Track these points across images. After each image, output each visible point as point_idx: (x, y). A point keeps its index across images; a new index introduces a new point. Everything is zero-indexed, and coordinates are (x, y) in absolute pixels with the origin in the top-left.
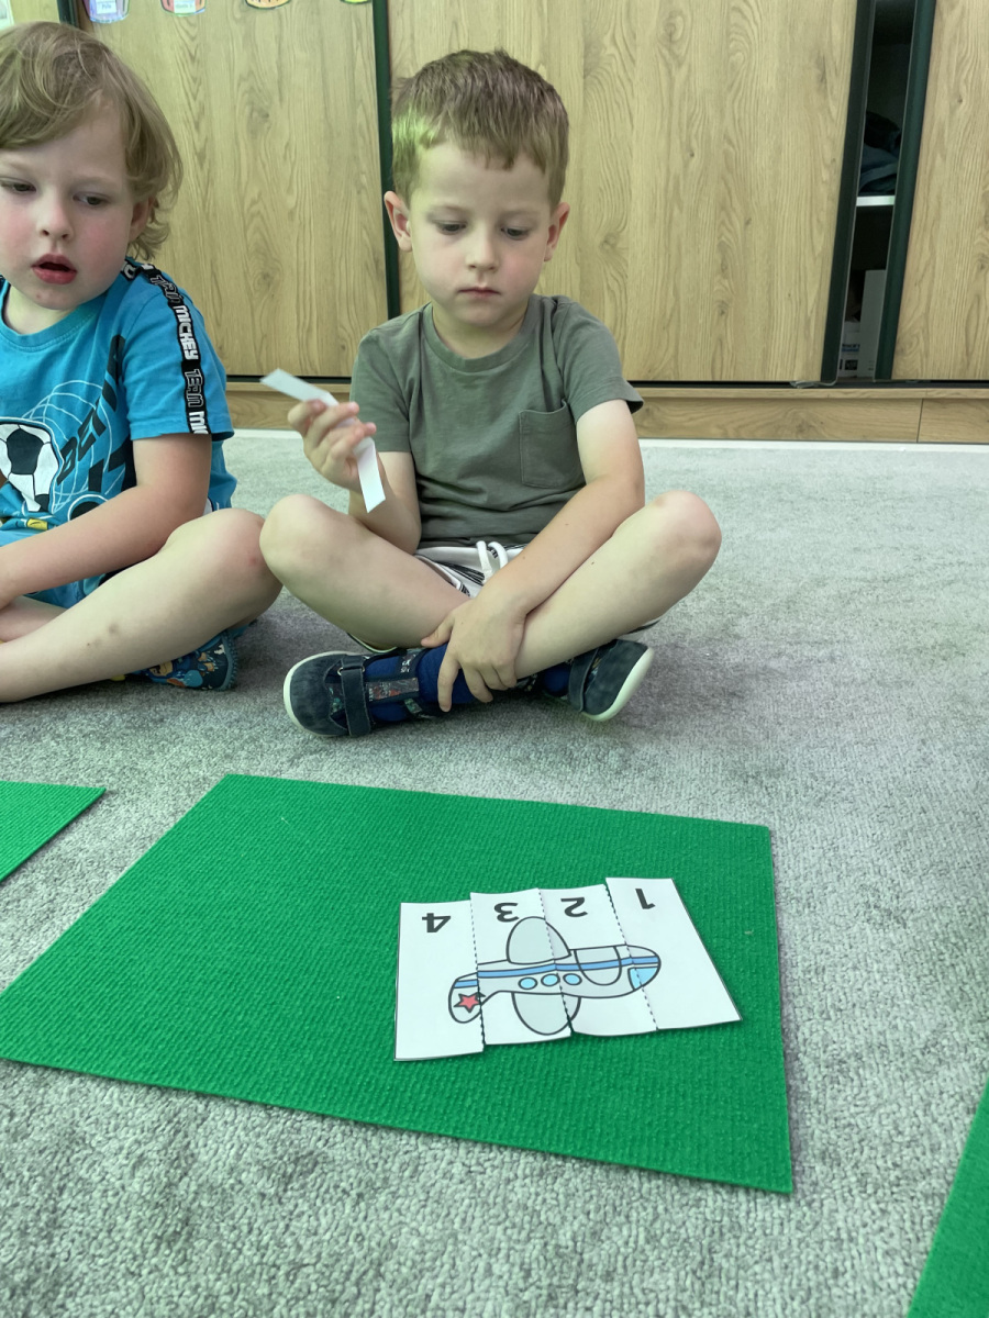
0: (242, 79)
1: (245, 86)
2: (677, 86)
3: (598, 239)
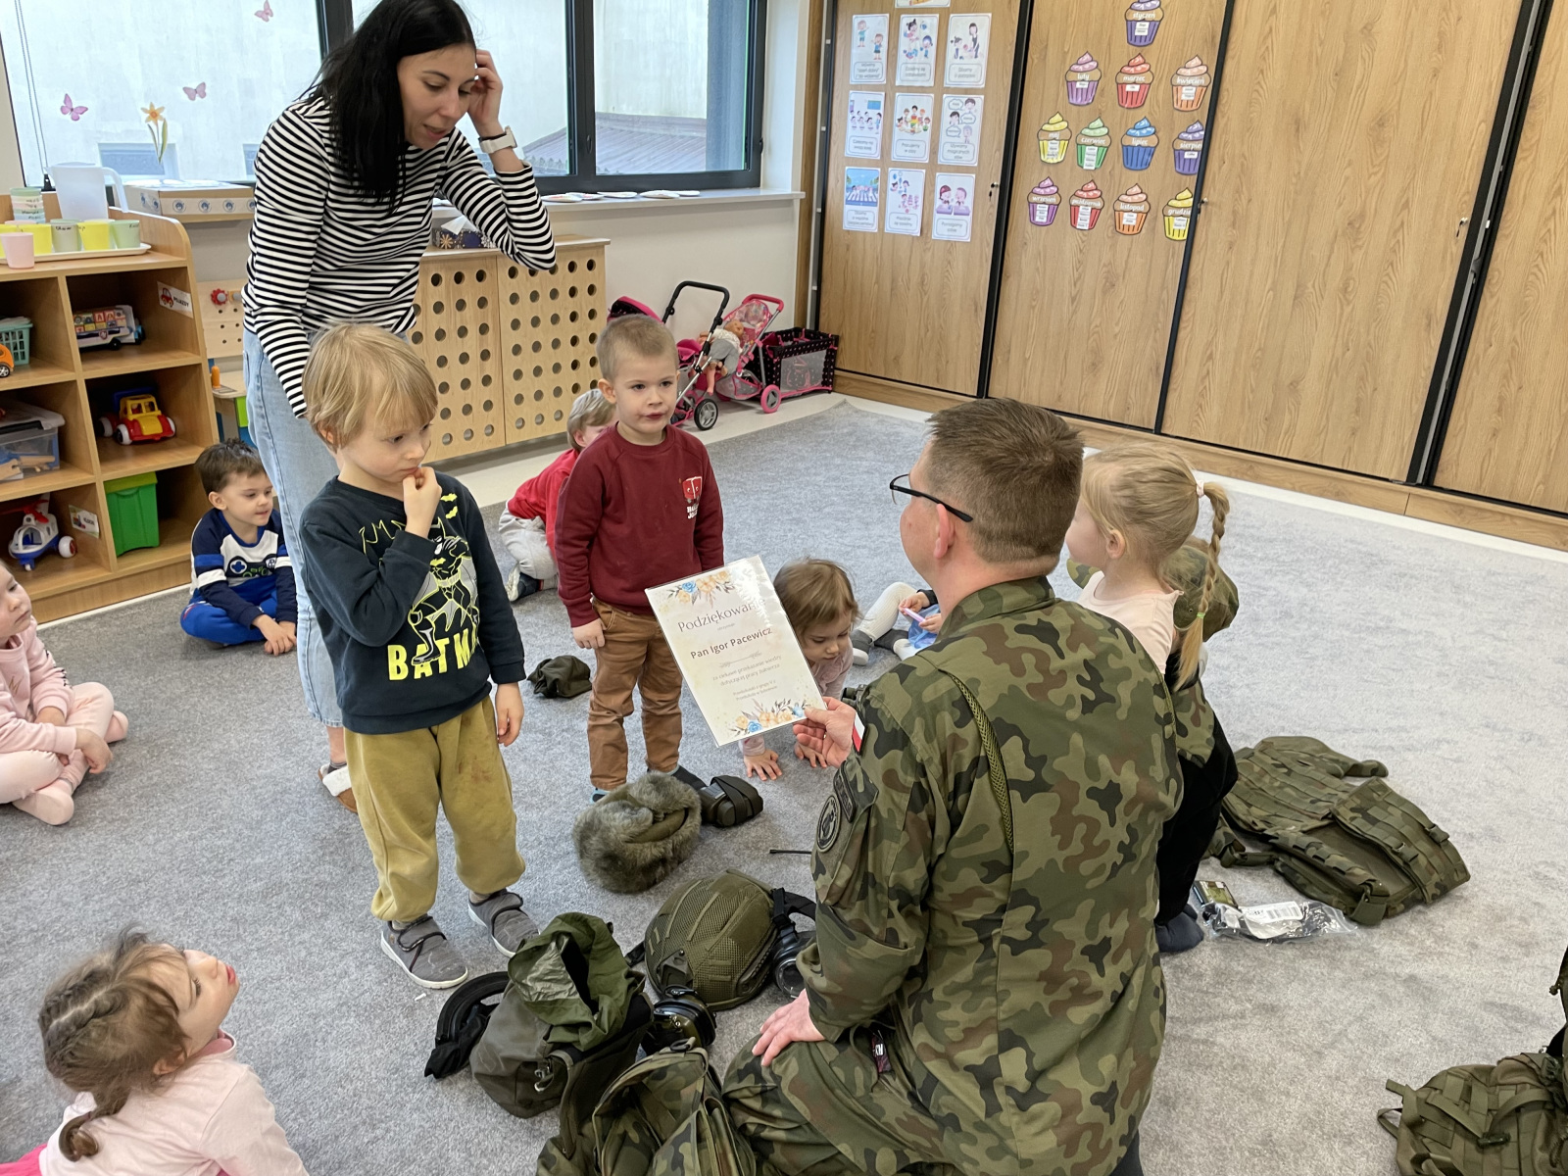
0: (1105, 265)
1: (1105, 269)
2: (1345, 314)
3: (1288, 382)
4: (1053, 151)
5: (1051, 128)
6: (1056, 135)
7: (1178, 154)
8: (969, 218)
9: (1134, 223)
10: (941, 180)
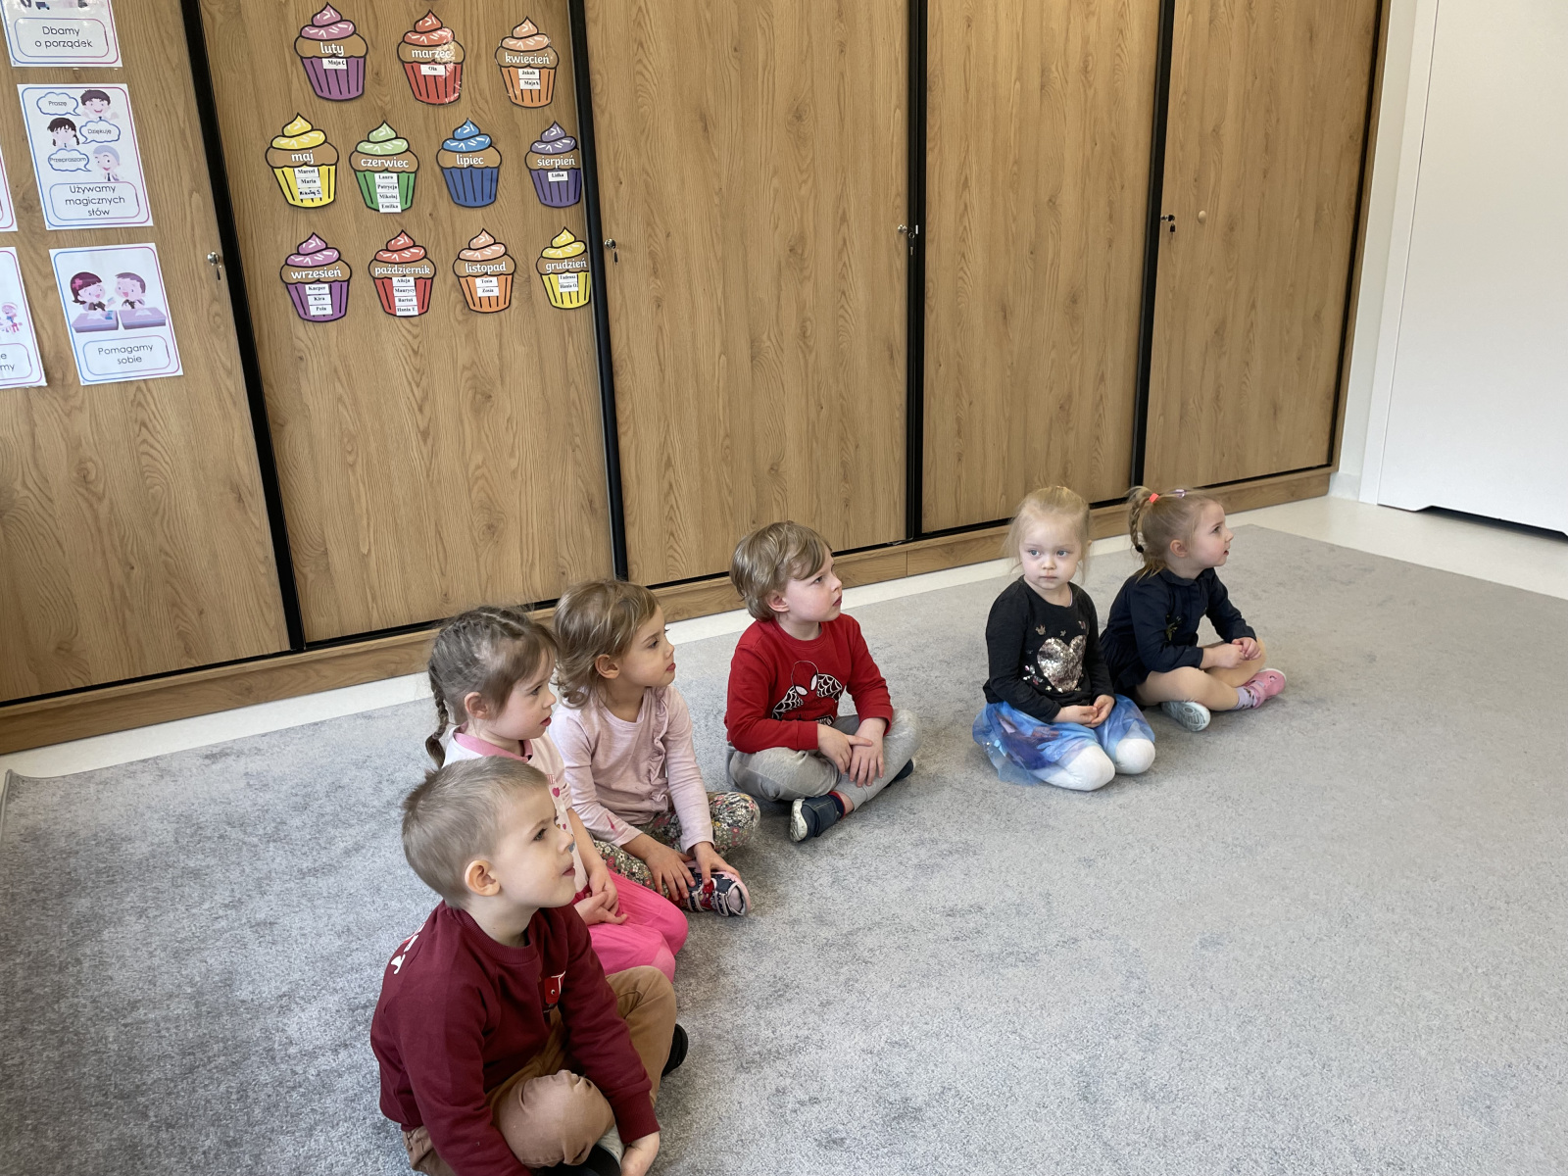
0: (465, 368)
4: (310, 186)
5: (293, 144)
6: (309, 157)
7: (538, 176)
8: (166, 332)
9: (496, 292)
10: (67, 263)
